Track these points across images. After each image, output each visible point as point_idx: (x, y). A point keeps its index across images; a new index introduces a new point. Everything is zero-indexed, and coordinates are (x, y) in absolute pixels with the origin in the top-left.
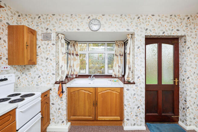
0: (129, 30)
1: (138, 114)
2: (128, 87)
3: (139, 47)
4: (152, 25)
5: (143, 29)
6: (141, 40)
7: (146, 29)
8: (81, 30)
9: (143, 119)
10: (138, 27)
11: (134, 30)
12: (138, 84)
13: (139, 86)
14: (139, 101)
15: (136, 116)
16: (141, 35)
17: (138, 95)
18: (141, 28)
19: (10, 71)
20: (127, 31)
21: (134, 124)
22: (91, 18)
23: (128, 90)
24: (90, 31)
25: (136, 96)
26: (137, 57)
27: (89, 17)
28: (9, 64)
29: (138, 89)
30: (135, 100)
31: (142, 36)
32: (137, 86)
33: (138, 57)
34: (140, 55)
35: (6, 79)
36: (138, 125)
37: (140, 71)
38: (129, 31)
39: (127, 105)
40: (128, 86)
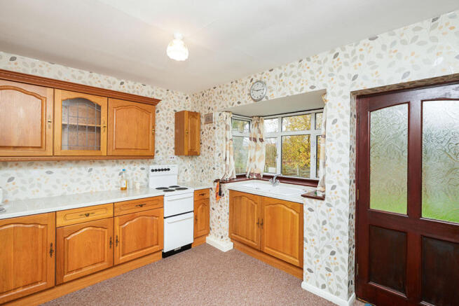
0: (315, 87)
1: (332, 268)
2: (310, 204)
3: (336, 120)
4: (370, 63)
5: (346, 78)
6: (339, 105)
7: (353, 76)
8: (243, 103)
9: (344, 284)
10: (334, 77)
11: (325, 85)
12: (333, 203)
13: (334, 205)
14: (333, 239)
15: (328, 269)
16: (341, 92)
17: (331, 225)
18: (342, 78)
19: (177, 162)
20: (311, 90)
21: (324, 286)
22: (254, 81)
23: (311, 210)
24: (252, 102)
25: (327, 226)
26: (330, 143)
27: (252, 80)
28: (176, 154)
29: (331, 212)
30: (325, 235)
31: (343, 95)
32: (329, 205)
33: (333, 143)
34: (337, 138)
35: (169, 169)
36: (330, 290)
37: (336, 173)
38: (314, 90)
39: (308, 241)
40: (312, 203)
